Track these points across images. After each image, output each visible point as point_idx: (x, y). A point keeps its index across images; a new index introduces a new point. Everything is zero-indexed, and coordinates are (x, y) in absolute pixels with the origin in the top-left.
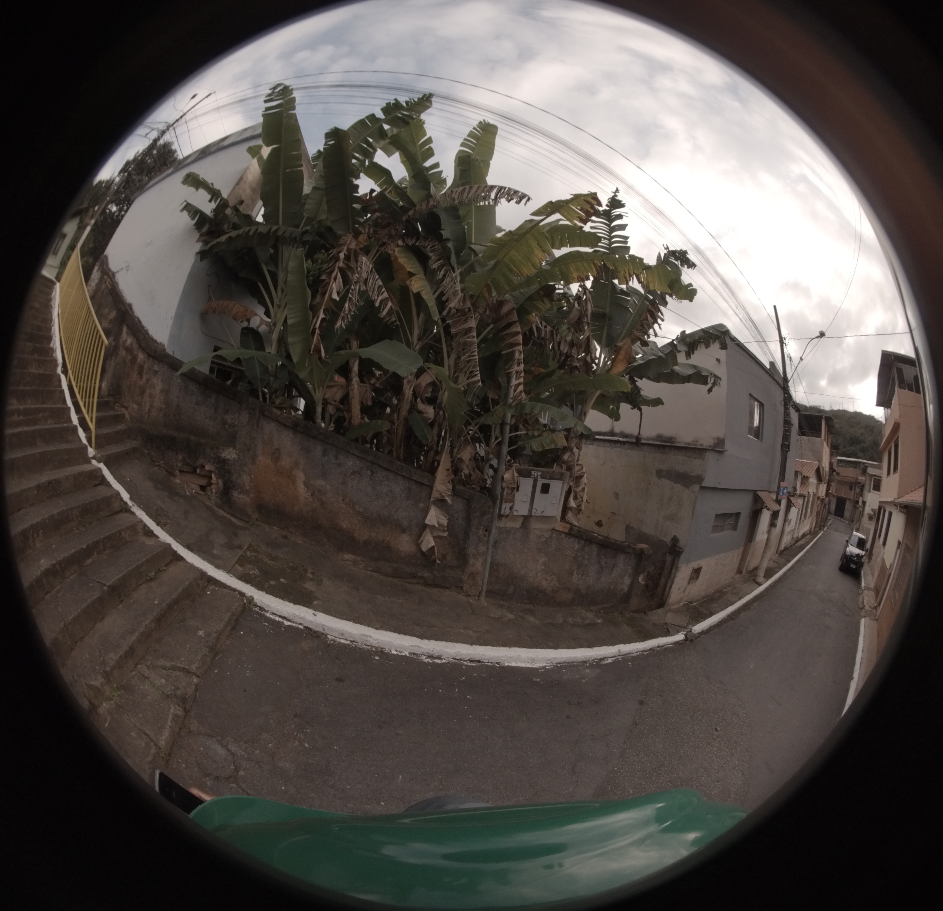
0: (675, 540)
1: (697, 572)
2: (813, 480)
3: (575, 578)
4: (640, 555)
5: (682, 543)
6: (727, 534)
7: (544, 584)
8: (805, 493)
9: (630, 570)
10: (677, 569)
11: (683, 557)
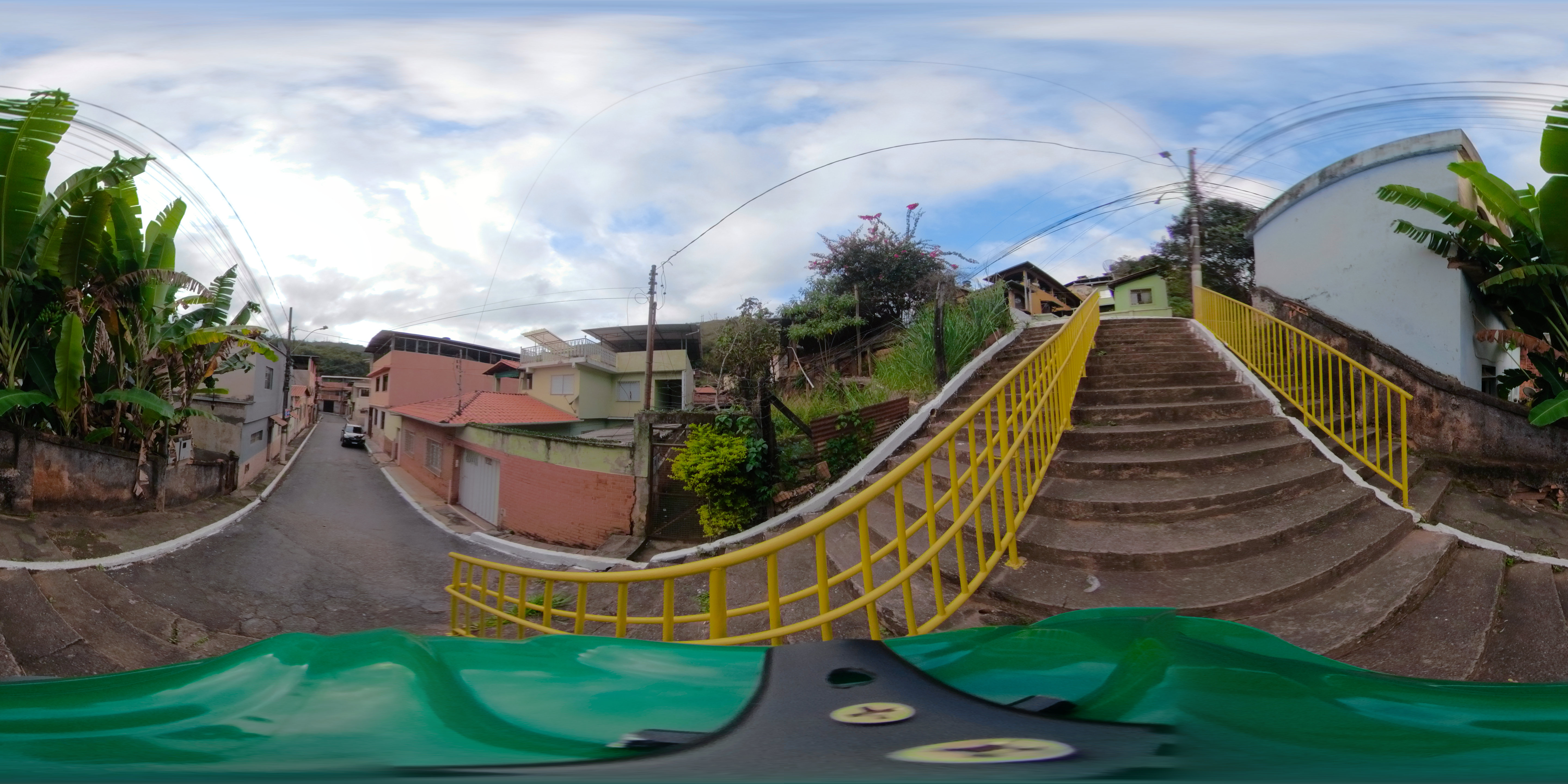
0: (232, 453)
1: (247, 467)
2: (303, 397)
3: (197, 486)
4: (221, 466)
5: (237, 453)
6: (258, 442)
7: (185, 493)
8: (299, 407)
9: (217, 474)
10: (238, 467)
11: (240, 460)
